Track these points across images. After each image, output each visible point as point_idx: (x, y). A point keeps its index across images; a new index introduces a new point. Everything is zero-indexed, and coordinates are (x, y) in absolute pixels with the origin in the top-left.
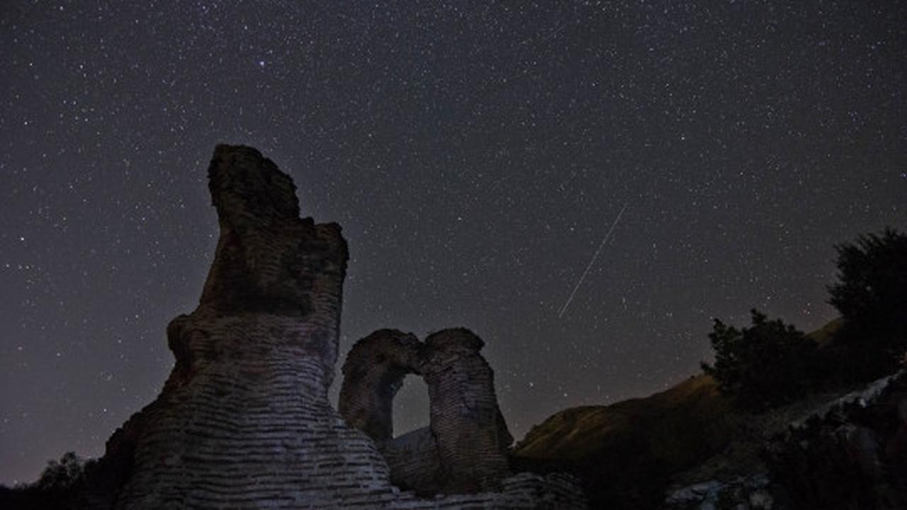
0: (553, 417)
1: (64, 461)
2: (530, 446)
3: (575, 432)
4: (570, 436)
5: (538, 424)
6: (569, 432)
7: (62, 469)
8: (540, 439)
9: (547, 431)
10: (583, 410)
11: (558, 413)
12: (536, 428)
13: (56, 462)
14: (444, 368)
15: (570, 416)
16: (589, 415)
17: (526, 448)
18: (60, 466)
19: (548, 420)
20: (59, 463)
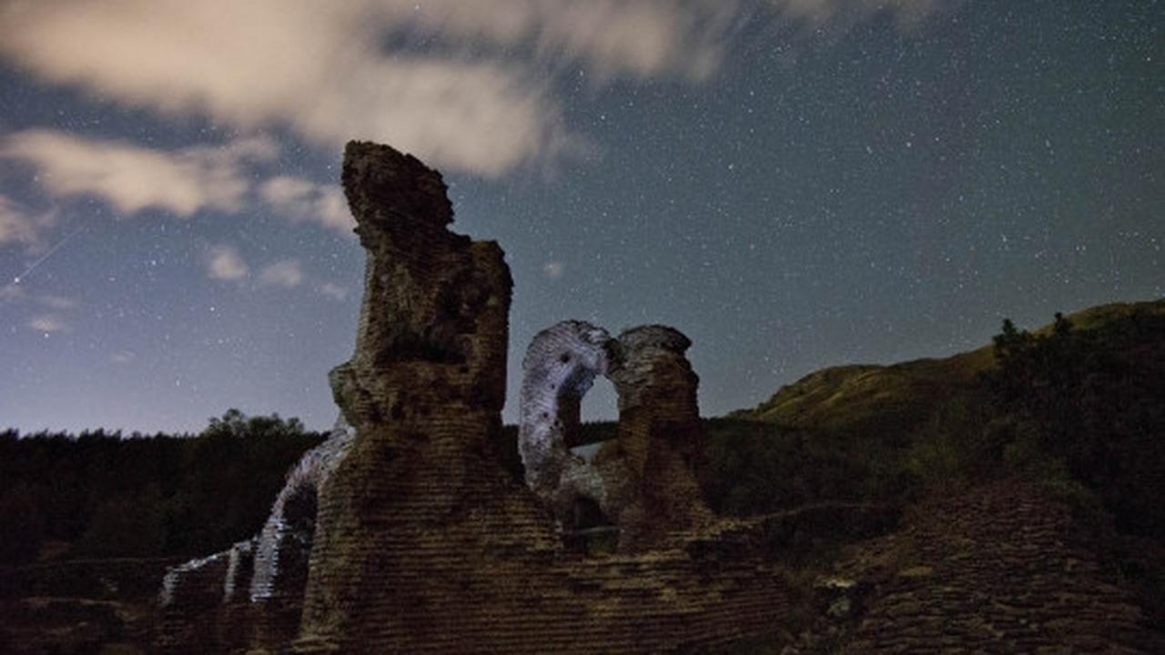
0: (810, 376)
1: (227, 418)
2: (775, 409)
3: (838, 395)
4: (830, 402)
5: (789, 383)
6: (831, 394)
7: (226, 427)
8: (790, 402)
9: (801, 393)
10: (852, 370)
11: (819, 372)
12: (787, 388)
13: (219, 421)
14: (638, 379)
15: (832, 377)
16: (861, 376)
17: (771, 411)
18: (223, 424)
19: (802, 381)
20: (222, 420)
